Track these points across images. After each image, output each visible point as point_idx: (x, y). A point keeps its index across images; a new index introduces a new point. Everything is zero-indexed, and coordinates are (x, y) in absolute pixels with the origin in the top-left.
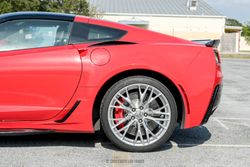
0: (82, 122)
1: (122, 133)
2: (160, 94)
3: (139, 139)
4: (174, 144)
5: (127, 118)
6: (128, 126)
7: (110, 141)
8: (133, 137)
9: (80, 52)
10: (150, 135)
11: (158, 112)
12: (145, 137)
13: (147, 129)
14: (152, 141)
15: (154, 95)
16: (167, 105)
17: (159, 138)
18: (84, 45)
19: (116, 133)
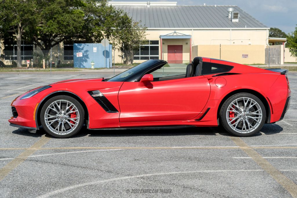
0: (212, 120)
1: (234, 126)
2: (256, 103)
3: (244, 129)
4: (263, 133)
5: (237, 117)
6: (238, 122)
7: (228, 133)
8: (241, 129)
9: (209, 79)
10: (251, 127)
11: (255, 113)
12: (247, 128)
13: (248, 123)
14: (252, 130)
15: (252, 104)
16: (260, 109)
17: (256, 128)
18: (210, 76)
19: (231, 126)
